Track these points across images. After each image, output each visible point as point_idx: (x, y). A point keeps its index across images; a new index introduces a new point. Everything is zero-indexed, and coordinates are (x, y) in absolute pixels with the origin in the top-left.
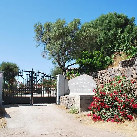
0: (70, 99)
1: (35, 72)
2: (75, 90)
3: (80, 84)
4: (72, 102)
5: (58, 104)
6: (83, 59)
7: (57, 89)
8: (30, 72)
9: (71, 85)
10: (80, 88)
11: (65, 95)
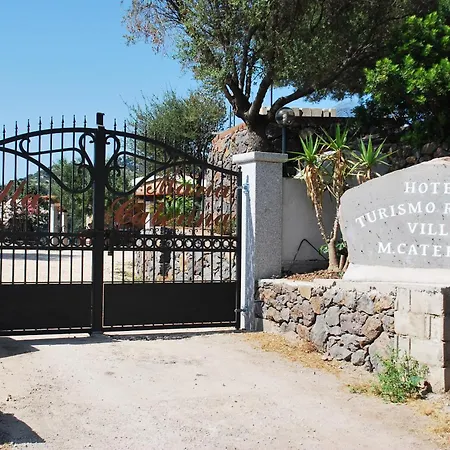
0: (350, 302)
1: (114, 134)
2: (384, 248)
3: (417, 218)
4: (374, 323)
5: (242, 326)
6: (409, 60)
7: (238, 239)
8: (87, 131)
9: (360, 219)
10: (417, 240)
11: (286, 273)
